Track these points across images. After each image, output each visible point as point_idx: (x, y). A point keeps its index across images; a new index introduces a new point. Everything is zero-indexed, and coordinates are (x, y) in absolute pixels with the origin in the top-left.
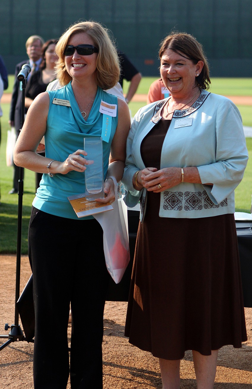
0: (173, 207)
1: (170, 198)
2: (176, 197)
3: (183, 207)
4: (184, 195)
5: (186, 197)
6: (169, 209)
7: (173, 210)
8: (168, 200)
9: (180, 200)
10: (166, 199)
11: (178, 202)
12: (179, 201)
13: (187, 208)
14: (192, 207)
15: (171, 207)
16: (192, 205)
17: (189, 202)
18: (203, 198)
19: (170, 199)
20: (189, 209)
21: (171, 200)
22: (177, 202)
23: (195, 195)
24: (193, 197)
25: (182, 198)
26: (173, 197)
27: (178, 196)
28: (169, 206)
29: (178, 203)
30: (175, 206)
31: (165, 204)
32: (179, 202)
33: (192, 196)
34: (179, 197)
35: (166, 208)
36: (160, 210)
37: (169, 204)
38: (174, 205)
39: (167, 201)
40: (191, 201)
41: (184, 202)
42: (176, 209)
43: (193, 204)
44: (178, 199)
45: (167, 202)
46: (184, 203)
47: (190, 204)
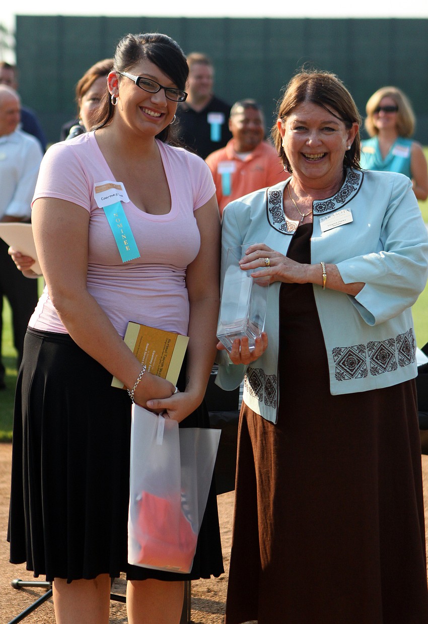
0: (352, 373)
1: (344, 359)
2: (355, 354)
3: (369, 371)
4: (366, 348)
5: (370, 352)
6: (346, 378)
7: (353, 379)
8: (342, 362)
9: (362, 360)
10: (337, 361)
11: (360, 364)
12: (360, 361)
13: (375, 371)
14: (383, 367)
15: (350, 373)
16: (381, 364)
17: (376, 361)
18: (396, 349)
19: (345, 361)
20: (378, 372)
21: (347, 361)
22: (357, 363)
23: (384, 346)
24: (381, 350)
25: (364, 354)
26: (349, 356)
27: (357, 352)
28: (345, 373)
29: (360, 366)
30: (356, 371)
31: (338, 371)
32: (362, 362)
33: (379, 349)
34: (360, 354)
35: (340, 377)
36: (331, 382)
37: (345, 370)
38: (353, 370)
39: (341, 364)
40: (378, 357)
41: (368, 360)
42: (359, 376)
43: (383, 362)
44: (360, 358)
45: (340, 366)
46: (368, 364)
47: (379, 362)
